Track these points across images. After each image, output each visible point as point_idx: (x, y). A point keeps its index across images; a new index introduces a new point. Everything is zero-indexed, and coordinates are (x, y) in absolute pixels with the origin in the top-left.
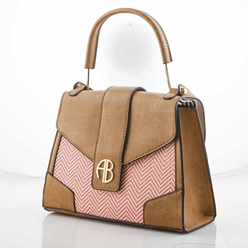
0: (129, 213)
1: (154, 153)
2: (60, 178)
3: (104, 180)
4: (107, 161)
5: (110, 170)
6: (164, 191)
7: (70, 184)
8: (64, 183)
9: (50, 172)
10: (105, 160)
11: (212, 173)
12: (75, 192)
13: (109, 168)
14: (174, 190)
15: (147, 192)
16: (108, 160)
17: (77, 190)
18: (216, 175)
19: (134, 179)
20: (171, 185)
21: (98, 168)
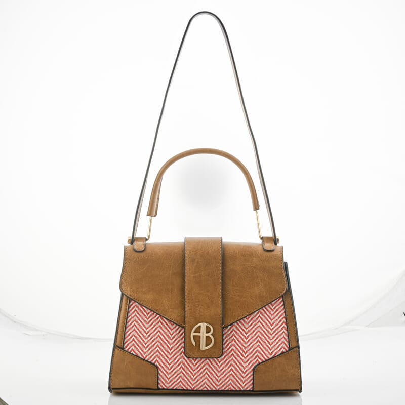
0: (235, 381)
1: (258, 311)
2: (134, 351)
3: (203, 347)
4: (203, 326)
5: (209, 334)
6: (276, 351)
7: (151, 357)
8: (141, 357)
9: (118, 345)
10: (201, 324)
11: (299, 334)
12: (158, 365)
13: (207, 332)
14: (287, 349)
15: (256, 355)
16: (205, 324)
17: (161, 363)
18: (305, 335)
19: (237, 342)
20: (283, 345)
21: (193, 334)
